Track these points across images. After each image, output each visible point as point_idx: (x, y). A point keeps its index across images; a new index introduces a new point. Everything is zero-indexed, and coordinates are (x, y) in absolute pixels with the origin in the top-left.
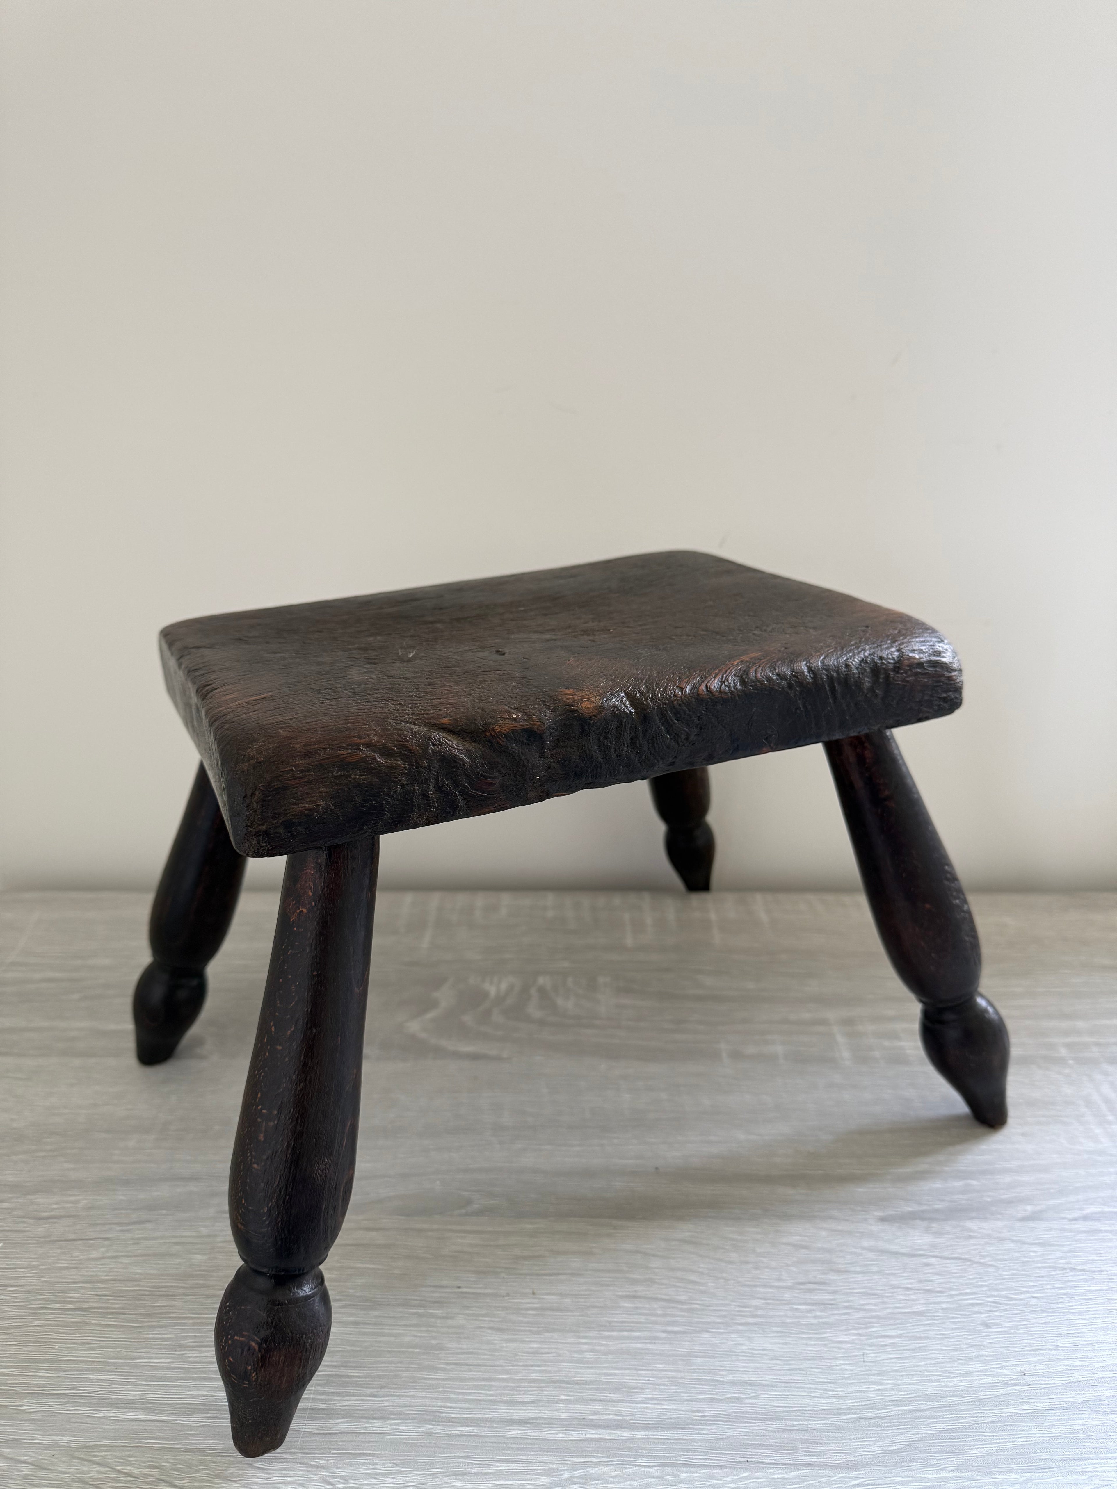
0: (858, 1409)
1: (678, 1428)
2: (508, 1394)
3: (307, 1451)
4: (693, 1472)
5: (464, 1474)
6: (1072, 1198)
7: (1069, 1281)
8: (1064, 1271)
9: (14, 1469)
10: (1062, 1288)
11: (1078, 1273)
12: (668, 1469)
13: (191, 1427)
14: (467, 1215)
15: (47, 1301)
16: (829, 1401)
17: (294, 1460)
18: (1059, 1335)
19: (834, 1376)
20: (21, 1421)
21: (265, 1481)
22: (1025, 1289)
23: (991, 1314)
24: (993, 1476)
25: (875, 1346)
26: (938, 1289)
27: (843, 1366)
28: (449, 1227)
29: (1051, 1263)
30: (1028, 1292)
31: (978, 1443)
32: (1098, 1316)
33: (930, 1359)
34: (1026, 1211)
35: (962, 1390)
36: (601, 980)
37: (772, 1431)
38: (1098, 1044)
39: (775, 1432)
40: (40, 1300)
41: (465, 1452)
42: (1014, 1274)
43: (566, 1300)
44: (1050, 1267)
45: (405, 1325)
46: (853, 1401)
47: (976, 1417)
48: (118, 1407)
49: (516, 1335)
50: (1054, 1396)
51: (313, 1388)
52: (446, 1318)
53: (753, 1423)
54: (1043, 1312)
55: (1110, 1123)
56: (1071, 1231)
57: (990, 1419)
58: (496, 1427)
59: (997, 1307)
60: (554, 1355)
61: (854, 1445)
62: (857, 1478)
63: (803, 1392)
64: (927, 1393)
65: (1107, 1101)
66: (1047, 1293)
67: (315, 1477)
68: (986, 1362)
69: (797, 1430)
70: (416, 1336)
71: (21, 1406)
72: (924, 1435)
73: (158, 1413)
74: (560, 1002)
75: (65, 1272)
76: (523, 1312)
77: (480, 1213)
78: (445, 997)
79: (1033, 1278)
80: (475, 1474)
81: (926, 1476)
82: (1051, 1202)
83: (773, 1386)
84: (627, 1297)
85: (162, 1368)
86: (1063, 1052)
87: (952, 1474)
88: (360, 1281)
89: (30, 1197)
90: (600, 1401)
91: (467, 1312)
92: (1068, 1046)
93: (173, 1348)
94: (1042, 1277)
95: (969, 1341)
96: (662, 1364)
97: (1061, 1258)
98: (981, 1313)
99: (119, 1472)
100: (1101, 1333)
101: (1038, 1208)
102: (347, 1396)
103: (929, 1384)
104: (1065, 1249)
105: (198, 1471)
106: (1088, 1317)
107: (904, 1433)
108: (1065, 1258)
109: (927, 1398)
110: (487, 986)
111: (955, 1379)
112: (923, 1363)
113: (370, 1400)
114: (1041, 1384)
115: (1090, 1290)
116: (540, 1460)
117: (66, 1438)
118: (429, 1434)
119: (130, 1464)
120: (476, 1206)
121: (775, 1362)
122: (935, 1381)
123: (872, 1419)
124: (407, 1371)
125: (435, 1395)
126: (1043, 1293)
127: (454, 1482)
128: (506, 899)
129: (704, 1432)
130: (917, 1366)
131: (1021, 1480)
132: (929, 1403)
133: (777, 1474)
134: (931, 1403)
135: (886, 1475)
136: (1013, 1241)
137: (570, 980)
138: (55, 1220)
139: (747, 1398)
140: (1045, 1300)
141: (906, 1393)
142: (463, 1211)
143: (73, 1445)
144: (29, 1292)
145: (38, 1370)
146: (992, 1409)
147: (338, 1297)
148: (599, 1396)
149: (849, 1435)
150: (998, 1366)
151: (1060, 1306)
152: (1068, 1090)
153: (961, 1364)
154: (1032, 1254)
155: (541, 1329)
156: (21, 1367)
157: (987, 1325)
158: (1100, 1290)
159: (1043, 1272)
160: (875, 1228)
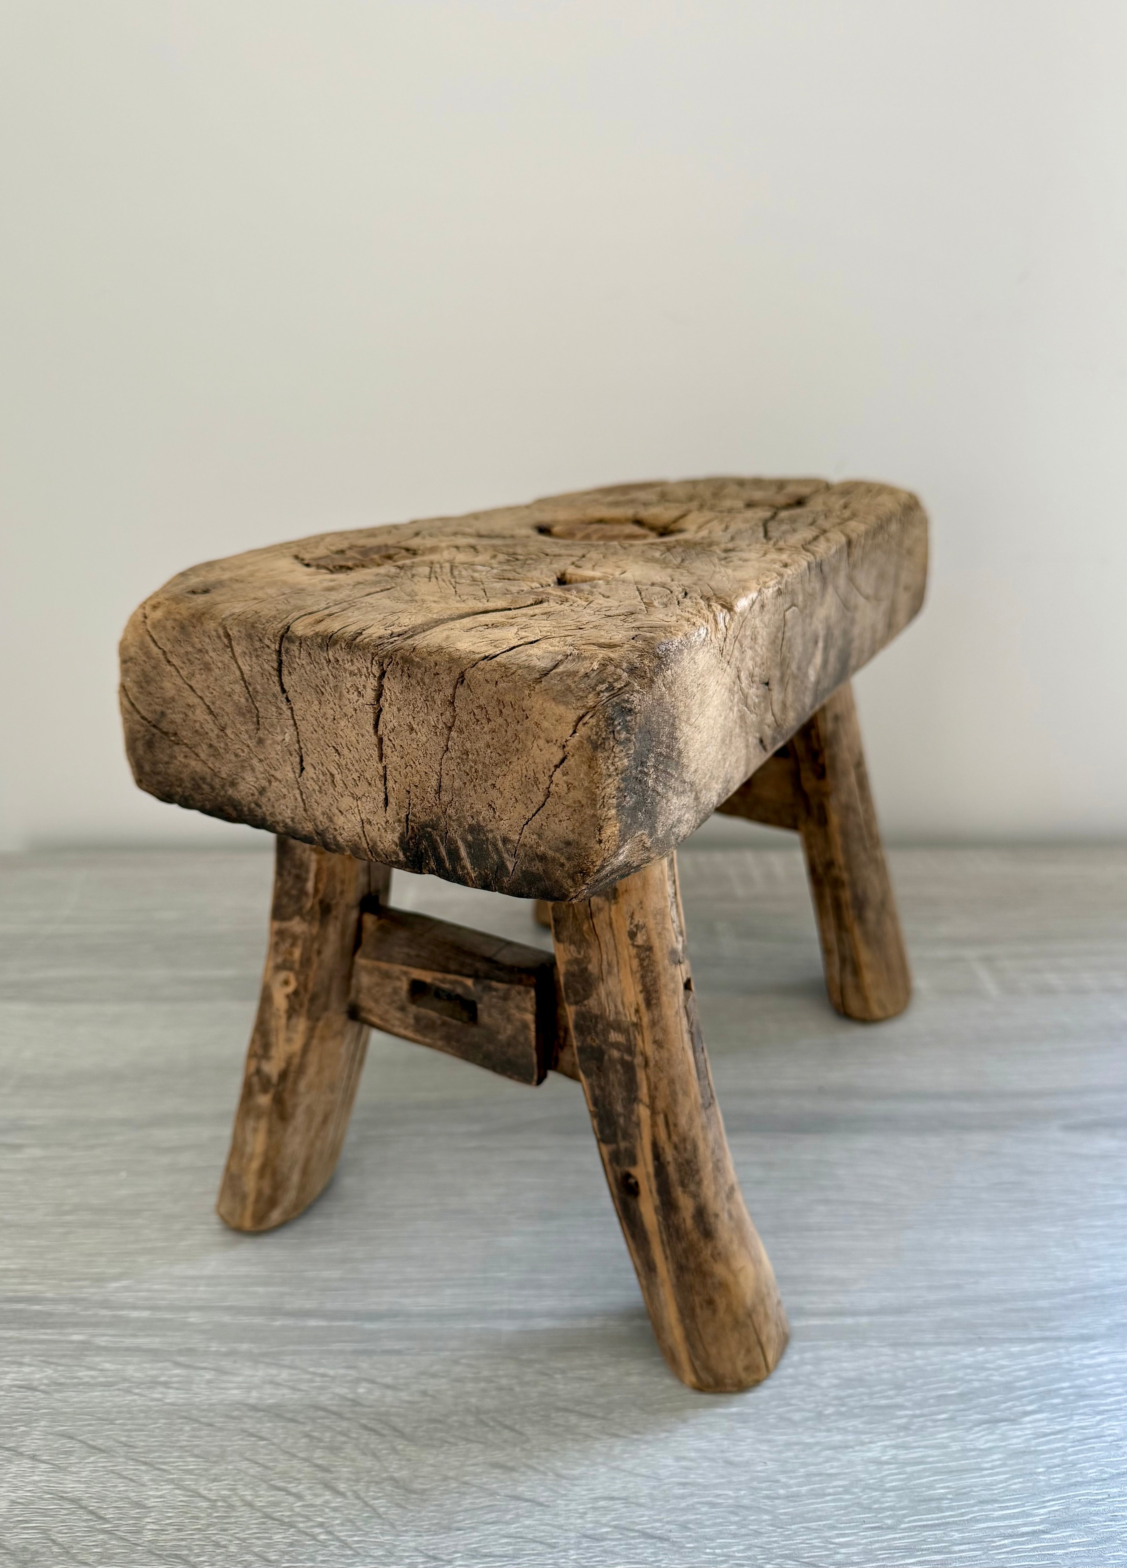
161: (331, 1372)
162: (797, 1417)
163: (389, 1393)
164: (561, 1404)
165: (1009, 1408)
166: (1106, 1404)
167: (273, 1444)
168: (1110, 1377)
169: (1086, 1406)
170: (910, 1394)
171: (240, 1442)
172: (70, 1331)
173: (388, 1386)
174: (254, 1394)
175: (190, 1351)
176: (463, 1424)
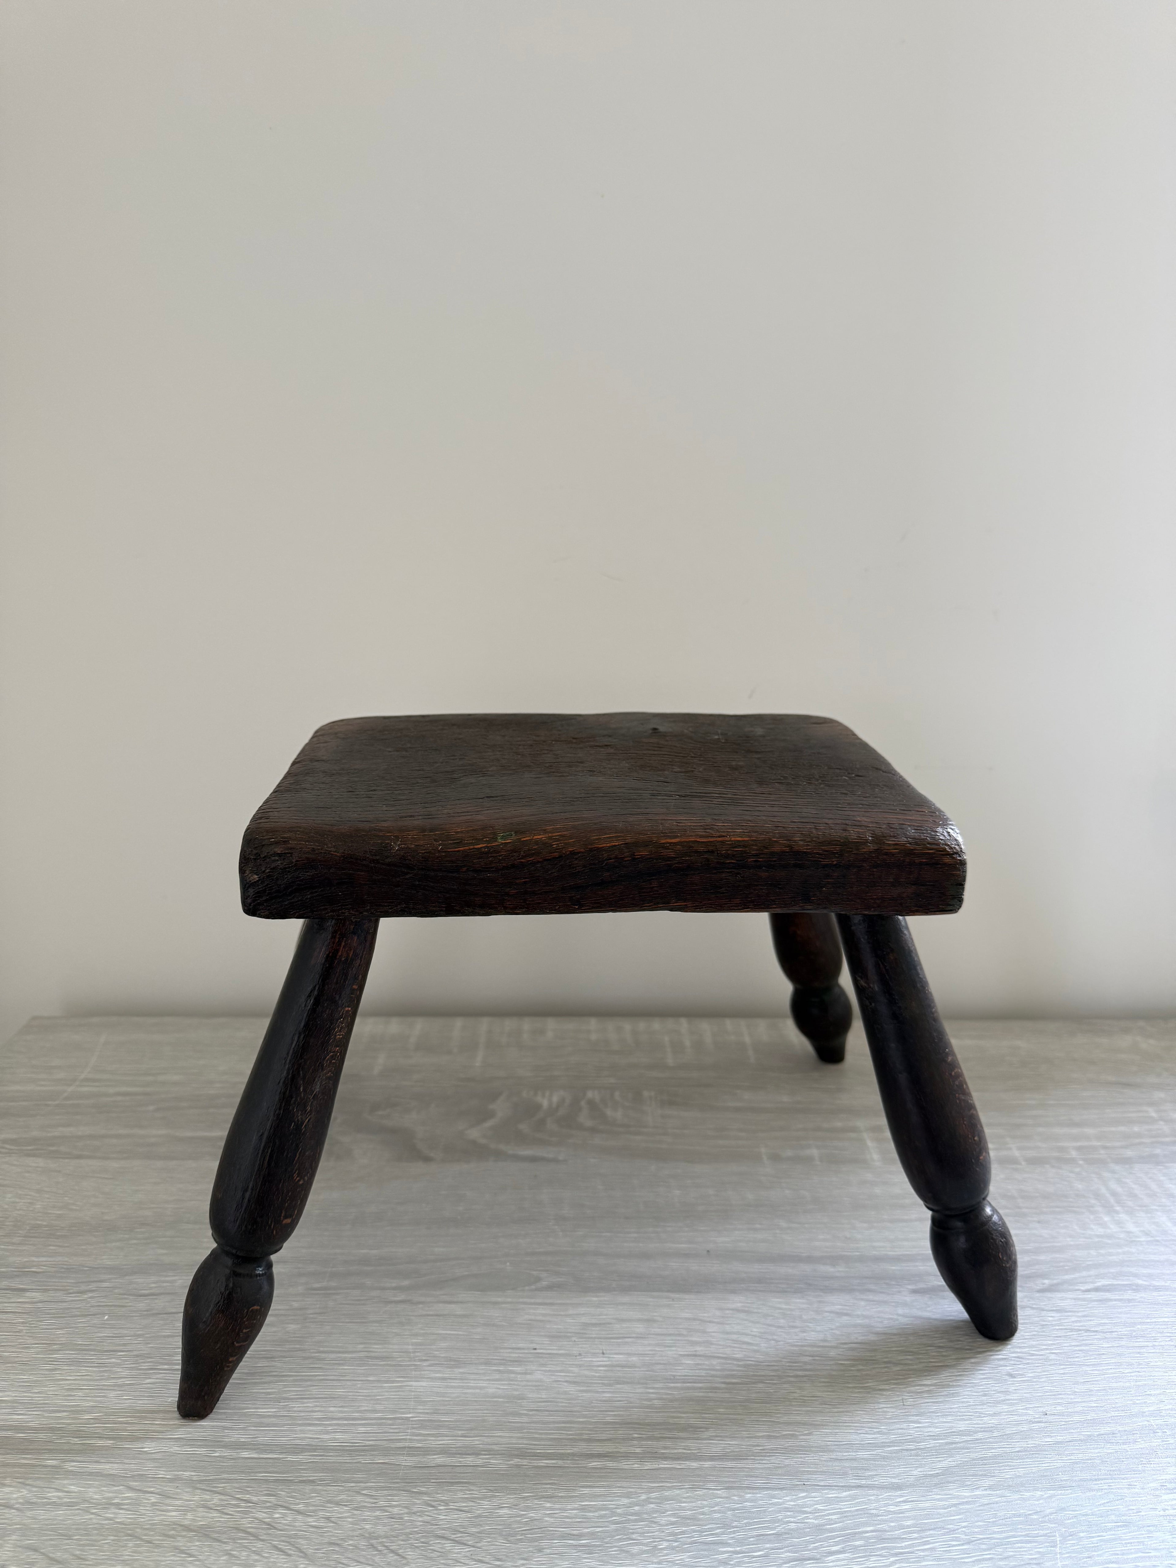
0: (900, 1443)
1: (741, 1459)
2: (586, 1434)
3: (407, 1481)
4: (756, 1494)
5: (552, 1497)
6: (1084, 1273)
7: (1083, 1340)
8: (1080, 1332)
9: (143, 1498)
10: (1077, 1346)
11: (1091, 1334)
12: (735, 1492)
13: (300, 1463)
14: (536, 1290)
15: (156, 1363)
16: (873, 1436)
17: (398, 1488)
18: (1077, 1383)
19: (877, 1417)
20: (144, 1460)
21: (374, 1505)
22: (1045, 1347)
23: (1015, 1367)
24: (1021, 1494)
25: (912, 1393)
26: (968, 1347)
27: (885, 1409)
28: (521, 1300)
29: (1067, 1325)
30: (1047, 1349)
31: (1008, 1468)
32: (1110, 1367)
33: (963, 1402)
34: (1044, 1284)
35: (992, 1427)
36: (646, 1094)
37: (824, 1460)
38: (1105, 1148)
39: (827, 1461)
40: (149, 1362)
41: (551, 1480)
42: (1034, 1335)
43: (634, 1359)
44: (1066, 1329)
45: (489, 1380)
46: (895, 1436)
47: (1004, 1448)
48: (231, 1449)
49: (590, 1387)
50: (1073, 1431)
51: (409, 1431)
52: (526, 1374)
53: (808, 1454)
54: (1061, 1365)
55: (1117, 1212)
56: (1084, 1300)
57: (1017, 1449)
58: (578, 1460)
59: (1021, 1361)
60: (626, 1402)
61: (897, 1471)
62: (902, 1496)
63: (850, 1429)
64: (961, 1429)
65: (1114, 1194)
66: (1063, 1349)
67: (418, 1502)
68: (1012, 1405)
69: (847, 1459)
70: (499, 1389)
71: (143, 1448)
72: (959, 1462)
73: (270, 1453)
74: (609, 1112)
75: (170, 1339)
76: (595, 1368)
77: (550, 1288)
78: (501, 1108)
79: (1051, 1338)
80: (562, 1497)
81: (962, 1494)
82: (1067, 1277)
83: (822, 1425)
84: (688, 1355)
85: (269, 1416)
86: (1074, 1154)
87: (985, 1492)
88: (443, 1345)
89: (127, 1278)
90: (670, 1438)
91: (544, 1369)
92: (1079, 1149)
93: (278, 1400)
94: (1060, 1337)
95: (997, 1388)
96: (722, 1408)
97: (1076, 1321)
98: (1006, 1366)
99: (238, 1499)
100: (1113, 1381)
101: (1055, 1282)
102: (440, 1436)
103: (962, 1423)
104: (1080, 1314)
105: (312, 1498)
106: (1101, 1368)
107: (942, 1461)
108: (1080, 1321)
109: (960, 1433)
110: (539, 1099)
111: (985, 1418)
112: (956, 1406)
113: (462, 1440)
114: (1061, 1421)
115: (1102, 1347)
116: (619, 1485)
117: (187, 1473)
118: (518, 1466)
119: (248, 1493)
120: (544, 1283)
121: (824, 1406)
122: (967, 1420)
123: (913, 1450)
124: (494, 1416)
125: (519, 1435)
126: (1061, 1349)
127: (543, 1504)
128: (551, 1024)
129: (764, 1462)
130: (951, 1408)
131: (1046, 1496)
132: (963, 1437)
133: (831, 1494)
134: (965, 1437)
135: (928, 1494)
136: (1033, 1308)
137: (617, 1094)
138: (155, 1297)
139: (801, 1435)
140: (1064, 1356)
141: (941, 1429)
142: (533, 1287)
143: (195, 1478)
144: (137, 1356)
145: (154, 1419)
146: (1018, 1442)
147: (424, 1358)
148: (668, 1434)
149: (893, 1463)
150: (1023, 1407)
151: (1077, 1360)
152: (1079, 1186)
153: (991, 1406)
154: (1050, 1319)
155: (612, 1382)
156: (138, 1417)
157: (1011, 1375)
158: (1111, 1347)
159: (1060, 1333)
160: (908, 1299)
161: (255, 1499)
162: (635, 1549)
163: (300, 1517)
164: (440, 1532)
165: (815, 1548)
166: (902, 1548)
167: (199, 1560)
168: (909, 1523)
169: (883, 1548)
170: (734, 1532)
171: (172, 1558)
172: (46, 1456)
173: (299, 1512)
174: (190, 1516)
175: (142, 1477)
176: (356, 1547)
